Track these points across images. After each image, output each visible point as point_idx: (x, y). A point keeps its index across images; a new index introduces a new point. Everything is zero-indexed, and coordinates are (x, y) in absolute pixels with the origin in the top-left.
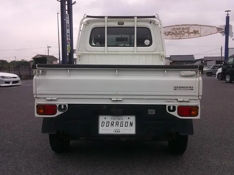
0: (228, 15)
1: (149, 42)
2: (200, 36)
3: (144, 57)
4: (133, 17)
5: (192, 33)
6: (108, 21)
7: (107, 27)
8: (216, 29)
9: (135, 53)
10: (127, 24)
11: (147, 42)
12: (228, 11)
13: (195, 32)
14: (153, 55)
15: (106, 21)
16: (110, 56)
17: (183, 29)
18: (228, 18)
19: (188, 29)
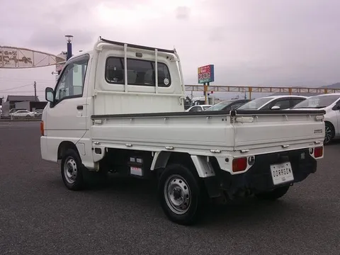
0: (69, 41)
1: (168, 82)
2: (34, 66)
5: (20, 60)
6: (128, 50)
7: (127, 59)
8: (54, 58)
9: (157, 94)
10: (146, 57)
11: (166, 81)
12: (70, 36)
13: (25, 60)
15: (125, 51)
17: (6, 53)
18: (69, 46)
19: (15, 53)
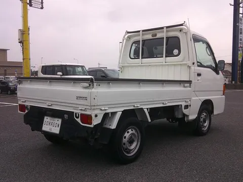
1: (178, 52)
3: (173, 67)
4: (162, 28)
7: (142, 41)
9: (164, 63)
10: (159, 35)
11: (176, 52)
14: (181, 65)
15: (141, 35)
16: (144, 67)
